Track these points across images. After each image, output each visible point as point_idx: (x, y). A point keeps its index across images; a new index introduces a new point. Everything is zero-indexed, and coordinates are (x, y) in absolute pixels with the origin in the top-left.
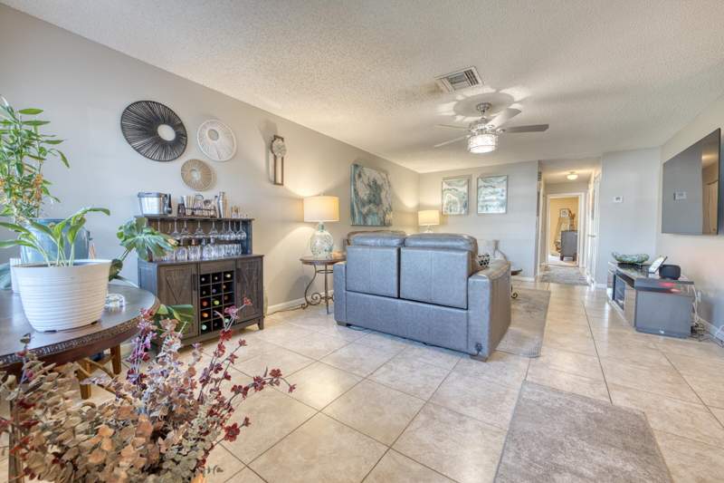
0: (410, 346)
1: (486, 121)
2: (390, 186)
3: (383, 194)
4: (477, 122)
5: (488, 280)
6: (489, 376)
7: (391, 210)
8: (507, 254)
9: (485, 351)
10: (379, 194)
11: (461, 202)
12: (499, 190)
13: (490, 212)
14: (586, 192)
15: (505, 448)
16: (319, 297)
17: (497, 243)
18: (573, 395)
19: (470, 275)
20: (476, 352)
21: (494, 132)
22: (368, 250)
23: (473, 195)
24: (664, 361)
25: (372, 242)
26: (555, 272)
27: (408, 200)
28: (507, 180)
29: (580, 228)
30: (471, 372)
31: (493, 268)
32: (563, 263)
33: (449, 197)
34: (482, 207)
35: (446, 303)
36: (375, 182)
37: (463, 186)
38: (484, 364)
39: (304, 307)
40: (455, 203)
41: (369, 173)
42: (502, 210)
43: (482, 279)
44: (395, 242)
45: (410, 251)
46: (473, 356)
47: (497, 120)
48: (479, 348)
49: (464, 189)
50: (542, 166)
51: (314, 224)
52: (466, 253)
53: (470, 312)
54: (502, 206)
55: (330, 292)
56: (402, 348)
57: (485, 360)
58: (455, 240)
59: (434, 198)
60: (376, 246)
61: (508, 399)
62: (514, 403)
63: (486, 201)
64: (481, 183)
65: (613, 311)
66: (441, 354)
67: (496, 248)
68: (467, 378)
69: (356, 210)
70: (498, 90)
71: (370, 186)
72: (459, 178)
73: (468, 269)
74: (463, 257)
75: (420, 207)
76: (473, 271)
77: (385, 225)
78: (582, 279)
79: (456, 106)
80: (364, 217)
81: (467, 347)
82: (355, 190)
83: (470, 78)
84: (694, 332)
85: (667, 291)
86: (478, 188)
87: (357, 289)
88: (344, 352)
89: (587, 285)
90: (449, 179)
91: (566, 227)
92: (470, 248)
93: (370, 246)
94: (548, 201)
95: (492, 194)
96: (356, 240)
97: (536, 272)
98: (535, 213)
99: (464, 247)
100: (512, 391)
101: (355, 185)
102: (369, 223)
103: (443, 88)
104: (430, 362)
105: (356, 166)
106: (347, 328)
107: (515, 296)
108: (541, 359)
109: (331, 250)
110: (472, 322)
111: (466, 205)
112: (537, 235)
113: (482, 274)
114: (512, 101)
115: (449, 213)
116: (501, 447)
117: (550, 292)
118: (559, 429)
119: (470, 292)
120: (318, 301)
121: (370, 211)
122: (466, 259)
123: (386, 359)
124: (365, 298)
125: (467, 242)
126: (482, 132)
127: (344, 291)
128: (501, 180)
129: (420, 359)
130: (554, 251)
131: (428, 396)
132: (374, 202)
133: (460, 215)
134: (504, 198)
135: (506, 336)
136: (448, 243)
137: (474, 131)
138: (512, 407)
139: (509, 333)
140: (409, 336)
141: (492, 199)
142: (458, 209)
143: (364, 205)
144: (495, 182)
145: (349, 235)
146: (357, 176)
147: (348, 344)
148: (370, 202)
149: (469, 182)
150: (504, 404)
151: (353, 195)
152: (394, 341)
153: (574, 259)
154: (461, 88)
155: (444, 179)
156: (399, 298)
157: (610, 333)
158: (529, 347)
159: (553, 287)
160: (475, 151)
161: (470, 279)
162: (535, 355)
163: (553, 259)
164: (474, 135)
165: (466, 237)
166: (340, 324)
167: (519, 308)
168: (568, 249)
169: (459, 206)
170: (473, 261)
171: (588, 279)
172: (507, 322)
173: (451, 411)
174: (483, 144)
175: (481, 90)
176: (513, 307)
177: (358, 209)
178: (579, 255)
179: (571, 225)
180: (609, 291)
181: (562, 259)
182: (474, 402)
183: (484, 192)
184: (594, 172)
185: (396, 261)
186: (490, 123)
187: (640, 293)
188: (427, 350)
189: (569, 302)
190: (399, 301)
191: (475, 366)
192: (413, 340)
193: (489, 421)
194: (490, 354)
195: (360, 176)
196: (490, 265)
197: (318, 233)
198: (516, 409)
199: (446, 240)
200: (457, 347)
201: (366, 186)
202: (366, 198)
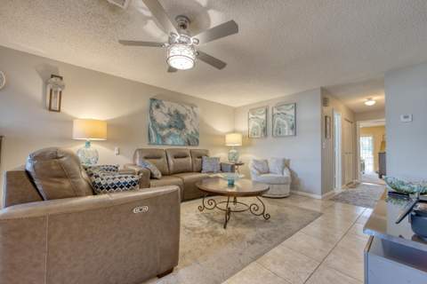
2: (196, 116)
7: (197, 132)
10: (183, 121)
11: (262, 128)
13: (282, 134)
17: (287, 161)
23: (270, 120)
28: (294, 107)
33: (253, 124)
34: (277, 130)
37: (262, 115)
40: (257, 128)
41: (169, 106)
42: (292, 133)
49: (264, 117)
54: (292, 129)
59: (242, 125)
64: (275, 111)
67: (286, 166)
69: (152, 133)
71: (171, 115)
72: (260, 108)
75: (235, 132)
82: (151, 118)
86: (273, 115)
90: (253, 110)
101: (151, 114)
102: (170, 143)
105: (153, 100)
111: (265, 130)
115: (253, 136)
121: (170, 134)
128: (290, 107)
133: (261, 138)
134: (294, 122)
142: (260, 134)
144: (286, 109)
146: (153, 107)
148: (170, 127)
149: (266, 112)
151: (149, 121)
155: (250, 111)
169: (260, 131)
177: (156, 132)
181: (380, 177)
183: (278, 118)
195: (158, 107)
201: (165, 115)
202: (165, 124)
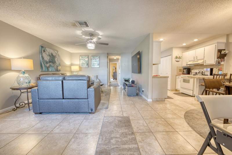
0: (69, 115)
1: (92, 39)
2: (59, 56)
3: (56, 59)
4: (89, 39)
5: (93, 89)
6: (95, 118)
7: (60, 65)
8: (100, 79)
9: (94, 110)
10: (54, 59)
11: (86, 63)
12: (97, 60)
13: (95, 67)
14: (118, 62)
15: (99, 139)
16: (24, 104)
17: (97, 76)
18: (116, 117)
19: (88, 88)
20: (91, 112)
21: (94, 43)
22: (48, 82)
23: (90, 61)
24: (132, 103)
25: (51, 78)
26: (112, 83)
27: (67, 62)
28: (99, 57)
29: (117, 71)
30: (90, 118)
31: (95, 85)
32: (114, 81)
33: (82, 61)
34: (93, 65)
35: (81, 98)
36: (52, 54)
37: (86, 58)
38: (94, 115)
39: (14, 110)
40: (84, 64)
41: (49, 51)
42: (98, 66)
43: (92, 89)
44: (61, 78)
45: (67, 81)
46: (90, 113)
47: (95, 40)
48: (92, 110)
49: (87, 59)
50: (108, 54)
51: (19, 71)
52: (86, 81)
53: (89, 99)
54: (98, 65)
55: (30, 101)
56: (66, 116)
57: (94, 113)
58: (83, 77)
59: (77, 62)
60: (52, 80)
61: (100, 123)
62: (102, 124)
63: (94, 63)
64: (92, 58)
65: (124, 92)
66: (80, 115)
67: (97, 78)
68: (89, 121)
69: (43, 65)
70: (95, 30)
71: (50, 56)
72: (85, 56)
73: (87, 86)
74: (85, 82)
75: (72, 65)
76: (89, 87)
77: (57, 71)
78: (118, 85)
79: (82, 32)
80: (48, 68)
81: (88, 111)
82: (42, 57)
83: (86, 24)
84: (137, 95)
85: (132, 86)
86: (91, 59)
87: (44, 98)
88: (39, 125)
89: (119, 86)
90: (82, 55)
91: (114, 71)
92: (88, 79)
93: (50, 80)
94: (110, 64)
95: (95, 61)
96: (43, 78)
97: (108, 84)
98: (107, 67)
99: (86, 79)
100: (101, 120)
101: (42, 55)
102: (50, 70)
103: (77, 25)
104: (76, 119)
105: (42, 47)
106: (40, 115)
107: (102, 92)
108: (108, 109)
109: (29, 83)
110: (89, 103)
111: (88, 64)
112: (107, 73)
113: (92, 87)
114: (99, 35)
115: (82, 67)
116: (98, 139)
117: (111, 89)
118: (112, 127)
119: (88, 93)
120: (23, 105)
121: (50, 66)
122: (86, 83)
123: (59, 123)
124: (48, 101)
125: (87, 78)
126: (91, 42)
127: (38, 100)
128: (98, 57)
129: (73, 119)
130: (112, 78)
131: (75, 131)
132: (52, 62)
133: (86, 68)
134: (99, 63)
135: (100, 104)
136: (80, 78)
137: (88, 42)
138: (101, 125)
139: (101, 103)
140: (68, 111)
141: (95, 63)
142: (85, 66)
143: (47, 63)
144: (96, 58)
145: (40, 75)
146: (42, 51)
147: (41, 121)
148: (50, 62)
149: (88, 57)
150: (99, 125)
151: (41, 59)
152: (62, 115)
153: (116, 80)
154: (83, 27)
155: (80, 55)
156: (63, 99)
157: (123, 98)
158: (105, 106)
159: (112, 87)
160: (89, 48)
161: (88, 89)
162: (107, 108)
163: (112, 80)
164: (88, 43)
165: (86, 76)
166: (36, 113)
167: (103, 95)
168: (115, 77)
169: (85, 65)
170: (89, 83)
171: (119, 84)
172: (100, 100)
173: (83, 133)
174: (91, 46)
175: (90, 29)
176: (101, 95)
177: (44, 64)
178: (117, 78)
179: (115, 71)
180: (123, 87)
181: (114, 80)
182: (90, 128)
183: (93, 61)
184: (119, 57)
185: (61, 86)
186: (93, 40)
187: (128, 87)
188: (75, 115)
189: (116, 91)
190: (63, 100)
191: (91, 116)
192: (70, 113)
193: (95, 132)
194: (95, 111)
195: (44, 51)
196: (94, 84)
197: (22, 75)
198: (102, 125)
199: (80, 77)
200: (85, 111)
201: (47, 55)
202: (48, 60)
